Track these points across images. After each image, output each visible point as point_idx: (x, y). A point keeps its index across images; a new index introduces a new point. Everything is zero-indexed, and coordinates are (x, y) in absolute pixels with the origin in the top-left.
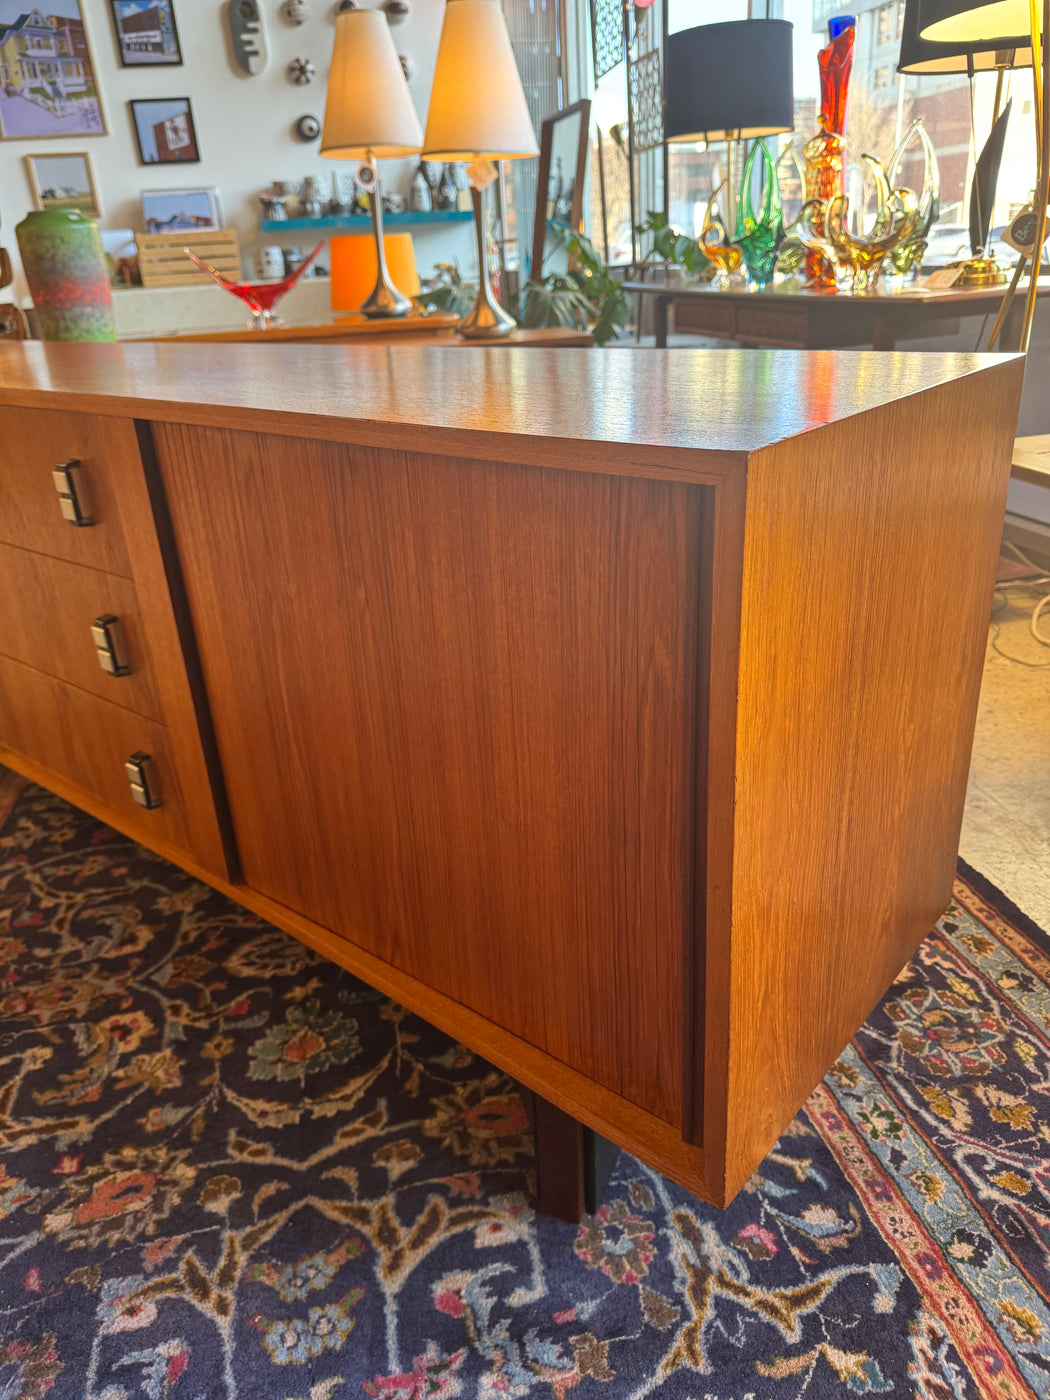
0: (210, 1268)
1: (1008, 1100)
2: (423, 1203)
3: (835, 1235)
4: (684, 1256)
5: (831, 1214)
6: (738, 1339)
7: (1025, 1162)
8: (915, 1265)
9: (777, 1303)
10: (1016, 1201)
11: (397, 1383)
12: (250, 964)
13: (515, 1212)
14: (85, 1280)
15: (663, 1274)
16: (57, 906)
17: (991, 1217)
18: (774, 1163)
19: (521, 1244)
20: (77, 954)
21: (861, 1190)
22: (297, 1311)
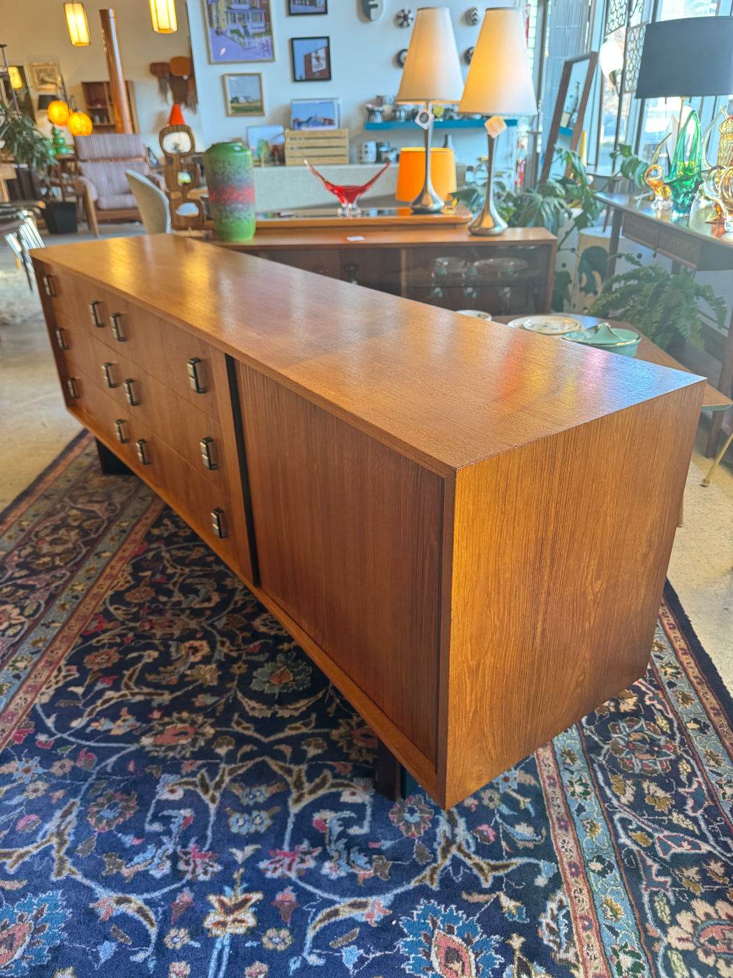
0: (212, 780)
1: (661, 793)
2: (320, 772)
3: (528, 841)
4: (445, 831)
5: (531, 829)
6: (458, 879)
7: (654, 830)
8: (566, 867)
9: (485, 866)
10: (638, 849)
11: (285, 855)
12: (265, 625)
13: (365, 788)
14: (154, 772)
15: (430, 838)
16: (175, 573)
17: (620, 853)
18: (510, 796)
19: (363, 805)
20: (179, 603)
21: (553, 822)
22: (247, 810)
